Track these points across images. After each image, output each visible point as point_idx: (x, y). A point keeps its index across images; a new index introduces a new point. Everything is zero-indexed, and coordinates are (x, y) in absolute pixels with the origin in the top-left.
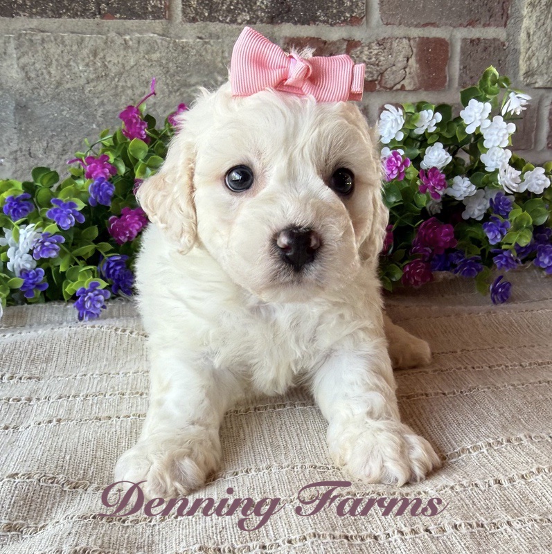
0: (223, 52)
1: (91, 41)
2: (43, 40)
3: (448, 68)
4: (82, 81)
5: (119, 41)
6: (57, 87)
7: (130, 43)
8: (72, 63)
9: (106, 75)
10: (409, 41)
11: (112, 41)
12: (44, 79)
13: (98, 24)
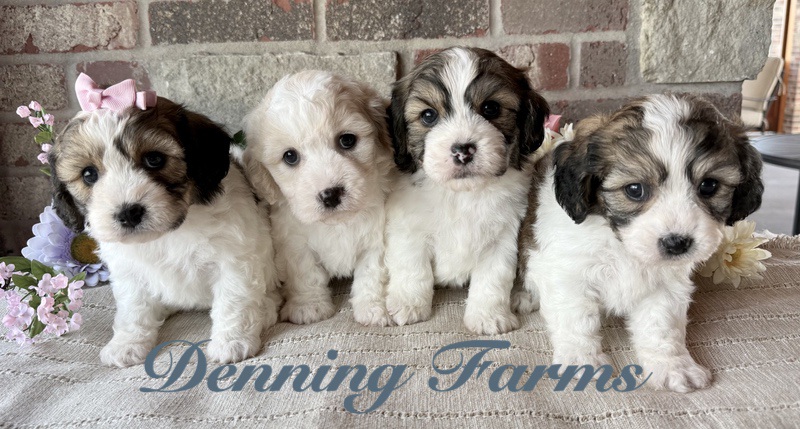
0: (360, 66)
1: (250, 61)
2: (210, 62)
3: (570, 70)
4: (242, 94)
5: (272, 60)
6: (221, 99)
7: (282, 61)
8: (233, 80)
9: (261, 89)
10: (531, 47)
11: (267, 60)
12: (211, 93)
13: (256, 46)
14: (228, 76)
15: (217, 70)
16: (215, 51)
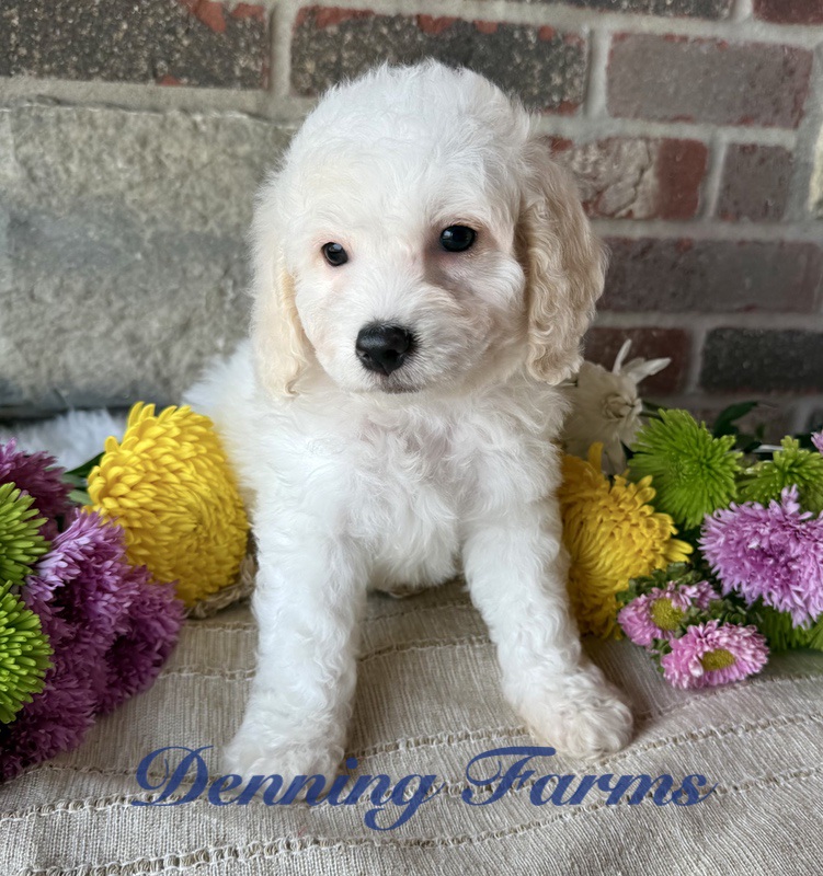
1: (137, 121)
2: (59, 119)
3: (703, 188)
4: (121, 185)
5: (184, 122)
6: (80, 193)
7: (203, 128)
8: (105, 157)
9: (161, 177)
10: (647, 142)
11: (174, 123)
12: (59, 180)
13: (151, 93)
14: (96, 149)
15: (73, 135)
16: (67, 95)
